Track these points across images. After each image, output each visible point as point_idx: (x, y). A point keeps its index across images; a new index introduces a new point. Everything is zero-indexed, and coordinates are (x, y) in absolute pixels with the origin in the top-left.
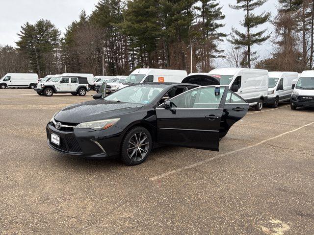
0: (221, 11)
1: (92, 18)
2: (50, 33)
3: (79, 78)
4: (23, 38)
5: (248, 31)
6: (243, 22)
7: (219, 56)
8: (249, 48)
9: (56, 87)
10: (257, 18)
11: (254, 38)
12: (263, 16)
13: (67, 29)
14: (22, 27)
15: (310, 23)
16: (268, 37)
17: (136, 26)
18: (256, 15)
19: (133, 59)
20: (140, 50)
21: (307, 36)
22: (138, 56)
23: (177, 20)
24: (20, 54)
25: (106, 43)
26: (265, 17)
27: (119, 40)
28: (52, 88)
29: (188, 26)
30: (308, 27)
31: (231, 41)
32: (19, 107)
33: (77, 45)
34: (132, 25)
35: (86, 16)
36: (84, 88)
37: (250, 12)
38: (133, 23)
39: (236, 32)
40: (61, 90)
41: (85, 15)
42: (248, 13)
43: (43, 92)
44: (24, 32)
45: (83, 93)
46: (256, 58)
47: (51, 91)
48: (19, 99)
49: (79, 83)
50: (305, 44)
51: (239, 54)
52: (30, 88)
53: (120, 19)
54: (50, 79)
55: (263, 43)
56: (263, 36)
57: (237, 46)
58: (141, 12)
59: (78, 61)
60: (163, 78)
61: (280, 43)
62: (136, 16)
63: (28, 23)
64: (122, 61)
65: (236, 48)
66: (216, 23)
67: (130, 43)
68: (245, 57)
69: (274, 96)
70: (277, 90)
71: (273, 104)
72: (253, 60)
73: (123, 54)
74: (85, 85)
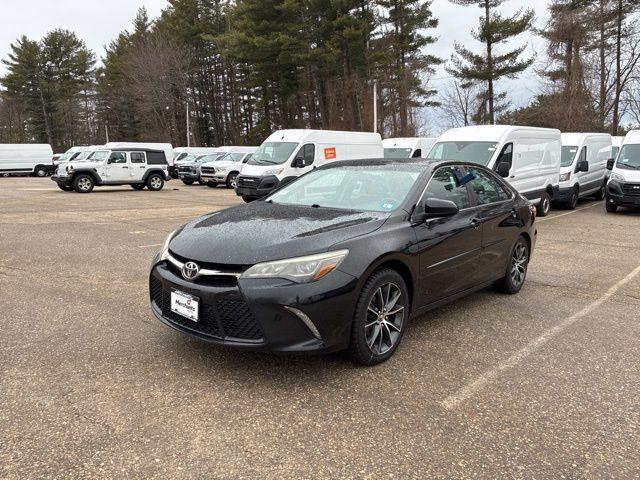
0: (430, 8)
1: (160, 25)
2: (73, 59)
3: (149, 152)
4: (14, 68)
5: (489, 50)
6: (478, 32)
7: (428, 104)
8: (491, 85)
9: (99, 172)
10: (507, 23)
11: (501, 65)
12: (518, 19)
13: (108, 48)
14: (12, 46)
15: (614, 32)
16: (530, 62)
17: (257, 40)
18: (504, 18)
19: (250, 110)
20: (265, 92)
21: (608, 59)
22: (259, 104)
23: (341, 28)
24: (8, 104)
25: (191, 79)
26: (522, 21)
27: (219, 71)
28: (91, 175)
29: (365, 42)
30: (610, 41)
31: (455, 71)
32: (32, 219)
33: (130, 82)
34: (249, 39)
35: (149, 21)
36: (159, 173)
37: (492, 10)
38: (249, 35)
39: (464, 53)
40: (110, 179)
41: (146, 19)
42: (487, 13)
43: (70, 184)
44: (15, 56)
45: (156, 184)
46: (504, 107)
47: (88, 182)
48: (22, 199)
49: (148, 163)
50: (603, 77)
51: (471, 98)
52: (35, 175)
53: (221, 26)
54: (77, 154)
55: (518, 74)
56: (518, 60)
57: (466, 81)
58: (266, 11)
59: (132, 117)
60: (334, 149)
61: (554, 76)
62: (255, 20)
63: (25, 38)
64: (226, 116)
65: (464, 86)
66: (419, 36)
67: (241, 77)
68: (484, 105)
69: (571, 183)
70: (576, 171)
71: (568, 202)
72: (499, 109)
73: (226, 100)
74: (160, 166)
